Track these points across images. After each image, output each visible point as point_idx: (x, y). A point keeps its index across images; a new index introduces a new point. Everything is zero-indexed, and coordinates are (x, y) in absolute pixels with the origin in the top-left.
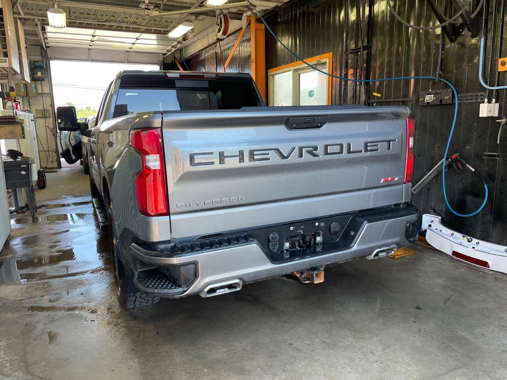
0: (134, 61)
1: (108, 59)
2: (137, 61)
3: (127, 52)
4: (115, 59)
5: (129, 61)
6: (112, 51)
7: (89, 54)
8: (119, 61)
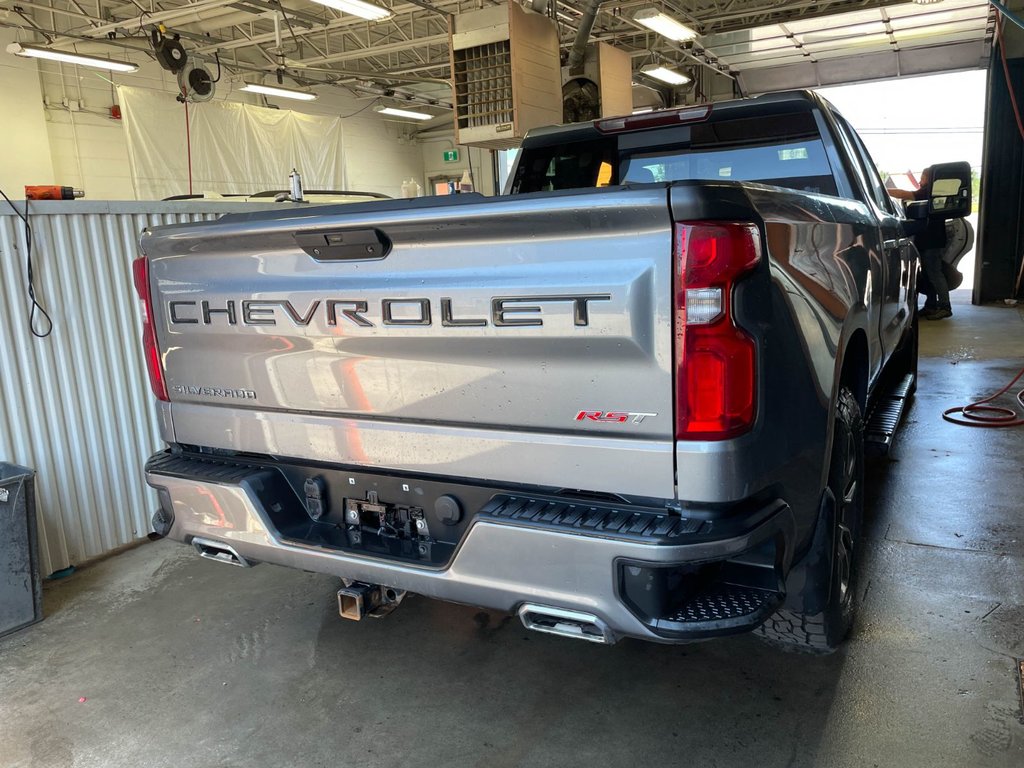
0: (916, 68)
1: (859, 75)
2: (924, 68)
3: (895, 51)
4: (874, 72)
5: (906, 70)
6: (861, 56)
7: (817, 71)
8: (884, 74)
